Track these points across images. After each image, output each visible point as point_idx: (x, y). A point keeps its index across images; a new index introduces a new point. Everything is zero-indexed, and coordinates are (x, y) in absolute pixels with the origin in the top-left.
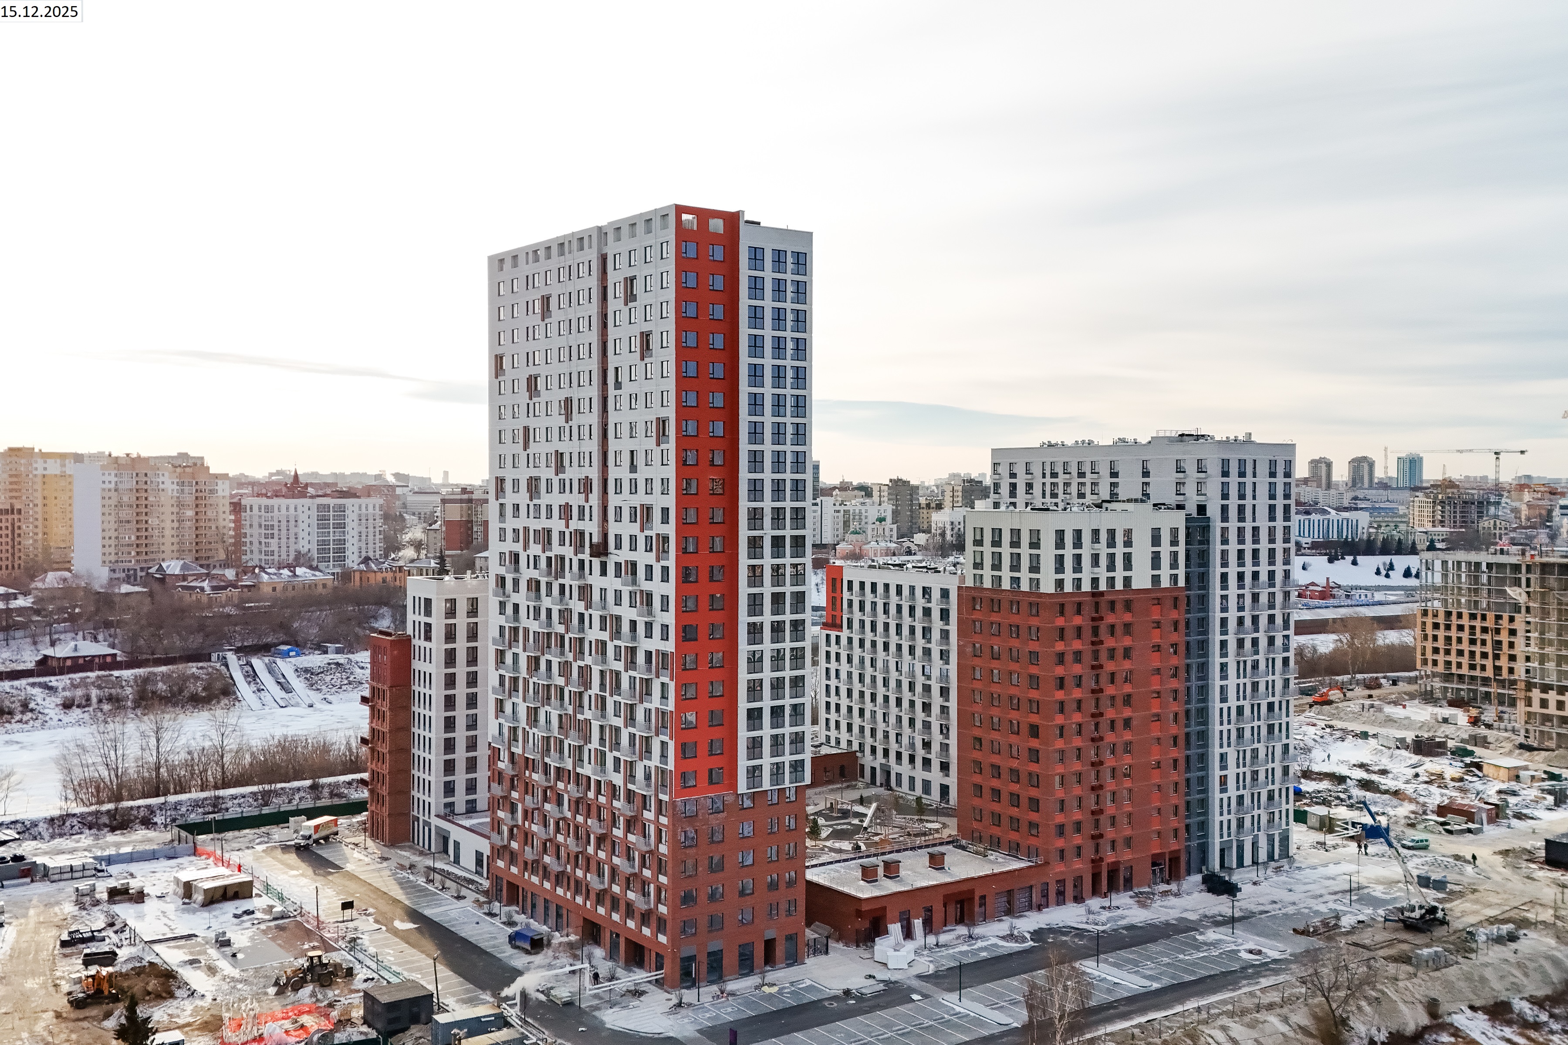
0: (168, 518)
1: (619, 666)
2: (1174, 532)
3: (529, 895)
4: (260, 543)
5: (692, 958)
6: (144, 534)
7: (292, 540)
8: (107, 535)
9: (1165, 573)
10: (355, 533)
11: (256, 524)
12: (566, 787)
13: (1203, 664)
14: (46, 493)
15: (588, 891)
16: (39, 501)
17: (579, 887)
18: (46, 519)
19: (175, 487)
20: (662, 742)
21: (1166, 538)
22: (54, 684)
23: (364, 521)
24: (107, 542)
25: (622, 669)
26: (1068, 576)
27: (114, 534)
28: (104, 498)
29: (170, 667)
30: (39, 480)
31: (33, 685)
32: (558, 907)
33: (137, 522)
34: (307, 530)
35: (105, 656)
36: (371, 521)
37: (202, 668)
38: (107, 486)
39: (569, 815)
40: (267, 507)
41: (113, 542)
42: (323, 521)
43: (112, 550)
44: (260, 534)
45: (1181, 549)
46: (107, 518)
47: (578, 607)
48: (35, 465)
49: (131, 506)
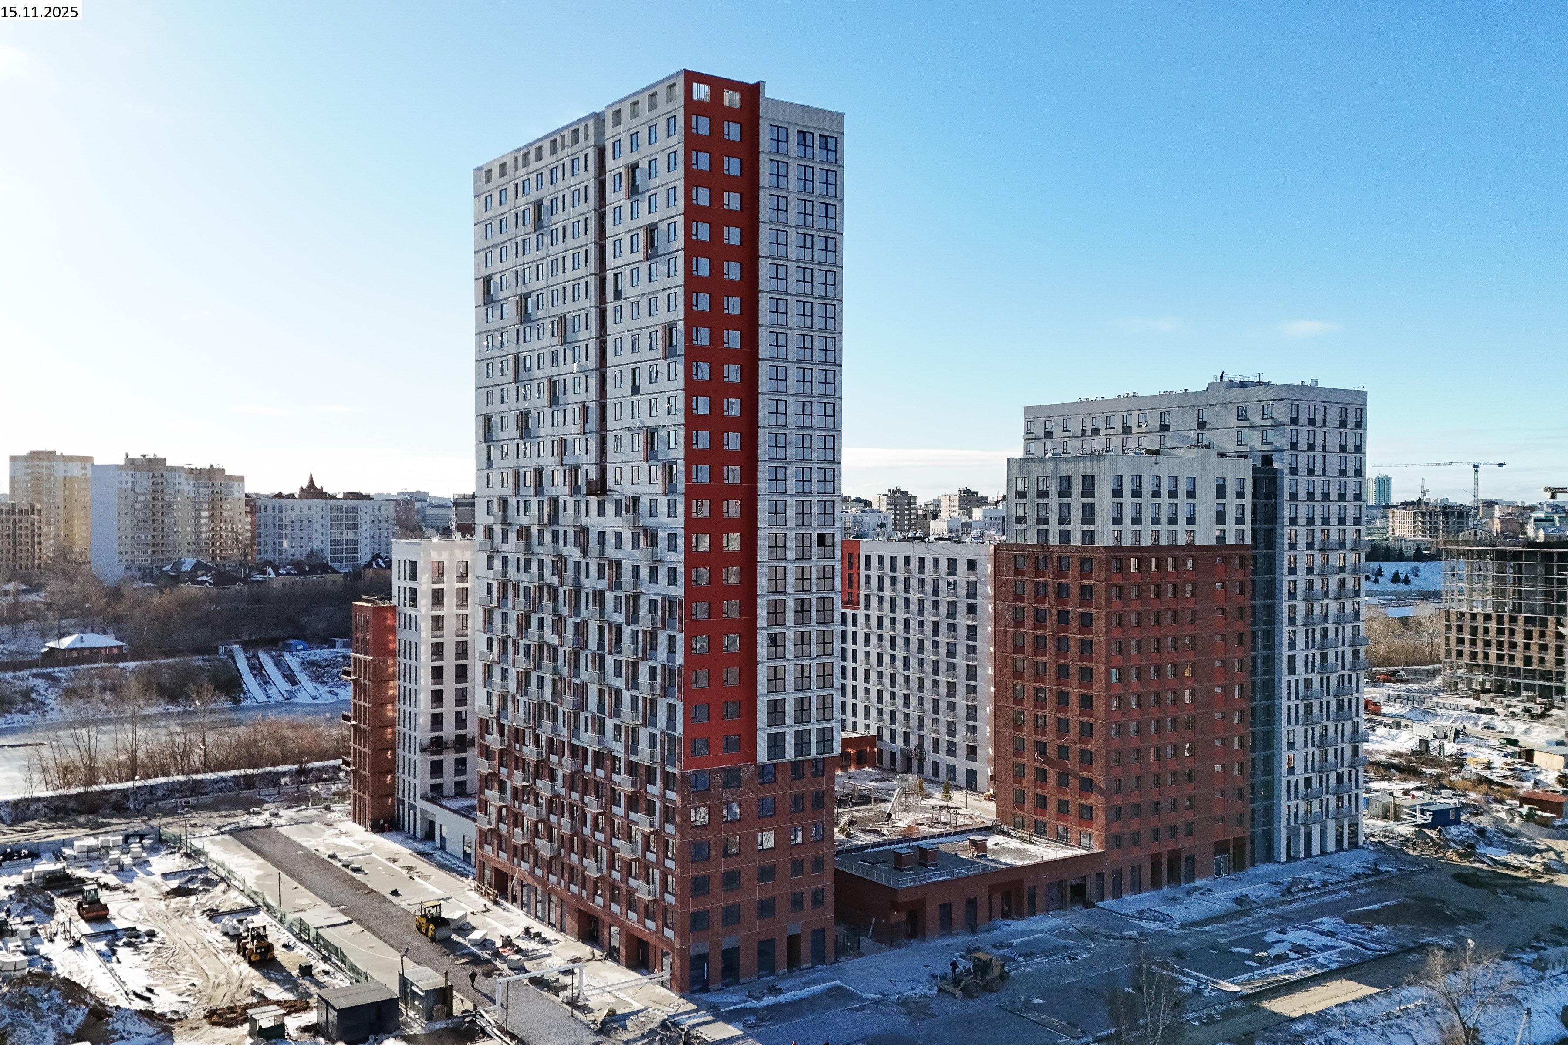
1: (619, 618)
2: (1241, 483)
4: (274, 542)
5: (703, 957)
6: (160, 533)
7: (306, 540)
8: (123, 533)
9: (1231, 528)
10: (367, 534)
11: (270, 525)
12: (560, 761)
13: (1270, 631)
15: (584, 879)
16: (61, 504)
17: (574, 874)
18: (67, 521)
19: (191, 488)
20: (670, 705)
21: (1231, 489)
22: (58, 674)
23: (377, 523)
24: (123, 541)
25: (623, 622)
26: (1127, 528)
27: (130, 533)
28: (119, 498)
29: (177, 659)
30: (60, 482)
31: (36, 676)
33: (154, 521)
34: (320, 530)
35: (112, 648)
36: (383, 523)
37: (208, 660)
38: (124, 486)
39: (563, 791)
40: (281, 507)
41: (129, 541)
42: (335, 521)
43: (128, 549)
44: (274, 534)
45: (1248, 502)
46: (123, 517)
47: (573, 553)
48: (56, 468)
49: (148, 506)
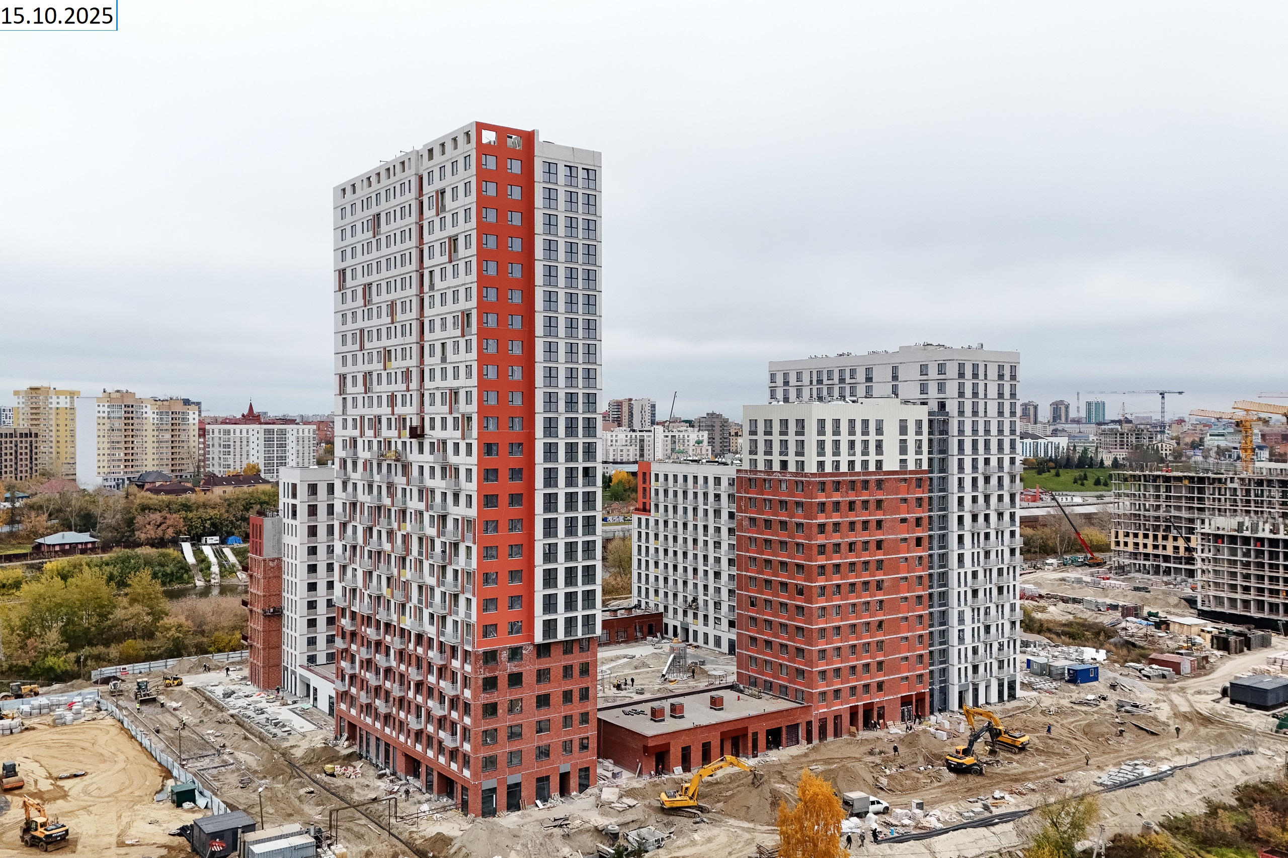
0: (150, 439)
1: (433, 532)
2: (919, 423)
3: (364, 733)
4: (220, 458)
5: (493, 790)
6: (131, 451)
7: (245, 456)
8: (101, 452)
9: (911, 457)
10: (294, 451)
11: (216, 445)
12: (392, 640)
13: (944, 535)
14: (58, 422)
15: (409, 731)
16: (54, 428)
17: (402, 726)
18: (58, 442)
19: (155, 416)
20: (467, 599)
21: (911, 428)
23: (301, 442)
24: (101, 458)
25: (435, 534)
26: (829, 459)
27: (107, 452)
28: (99, 424)
30: (53, 412)
31: (25, 566)
32: (387, 745)
33: (125, 442)
34: (256, 448)
35: (86, 543)
36: (306, 442)
38: (101, 415)
39: (394, 664)
40: (225, 431)
41: (106, 458)
42: (268, 441)
43: (105, 464)
44: (220, 452)
45: (925, 438)
46: (101, 439)
47: (401, 482)
48: (50, 400)
49: (120, 430)
